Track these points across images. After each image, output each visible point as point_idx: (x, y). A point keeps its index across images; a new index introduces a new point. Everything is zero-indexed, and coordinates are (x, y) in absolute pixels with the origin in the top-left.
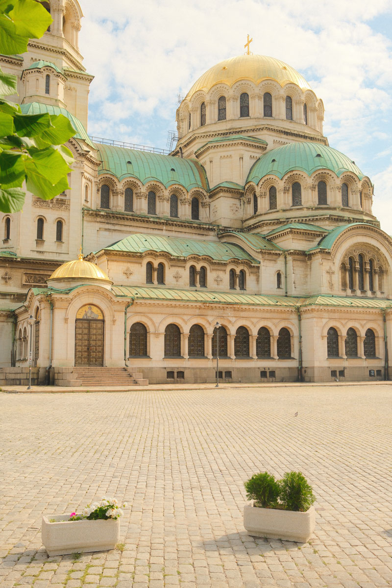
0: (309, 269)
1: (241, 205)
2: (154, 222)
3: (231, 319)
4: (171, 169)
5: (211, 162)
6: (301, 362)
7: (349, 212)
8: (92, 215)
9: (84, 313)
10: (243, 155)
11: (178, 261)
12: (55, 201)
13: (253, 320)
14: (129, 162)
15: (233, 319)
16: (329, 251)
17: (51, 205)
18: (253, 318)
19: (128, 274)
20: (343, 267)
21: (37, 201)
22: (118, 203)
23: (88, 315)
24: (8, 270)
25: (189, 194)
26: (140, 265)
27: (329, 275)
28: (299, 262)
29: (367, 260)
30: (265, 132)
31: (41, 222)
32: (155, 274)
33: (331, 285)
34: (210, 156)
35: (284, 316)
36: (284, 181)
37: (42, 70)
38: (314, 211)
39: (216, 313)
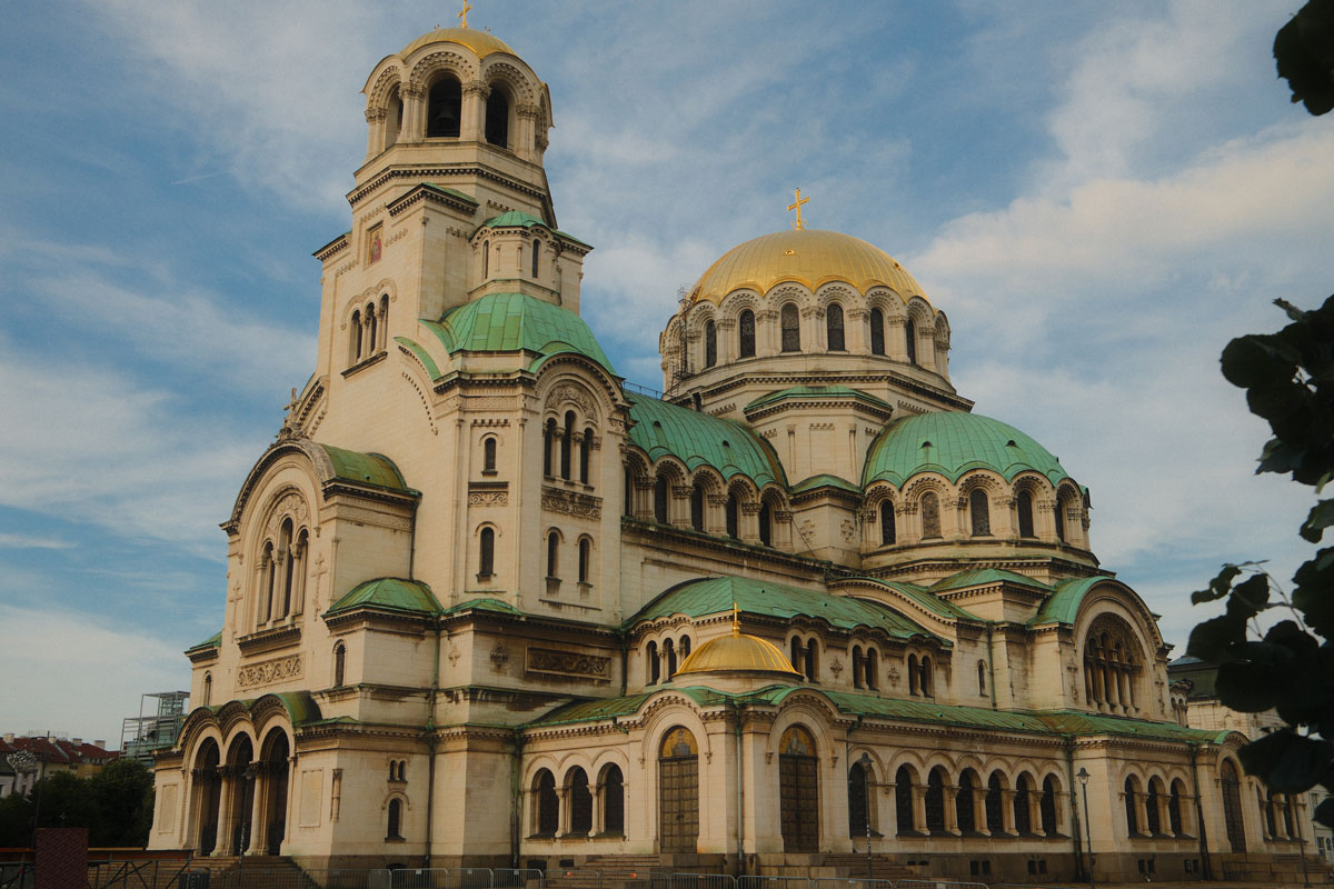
0: (1029, 662)
1: (855, 522)
3: (980, 757)
4: (721, 440)
5: (791, 433)
6: (1077, 843)
7: (1073, 554)
8: (634, 530)
10: (855, 425)
11: (838, 638)
12: (577, 500)
13: (1009, 760)
14: (657, 424)
15: (983, 758)
16: (1071, 628)
17: (571, 508)
18: (1010, 756)
20: (1085, 661)
21: (549, 497)
24: (502, 640)
25: (759, 495)
26: (782, 645)
27: (1069, 674)
28: (1015, 647)
29: (1112, 645)
30: (885, 384)
32: (803, 662)
33: (1076, 694)
34: (790, 421)
39: (962, 745)
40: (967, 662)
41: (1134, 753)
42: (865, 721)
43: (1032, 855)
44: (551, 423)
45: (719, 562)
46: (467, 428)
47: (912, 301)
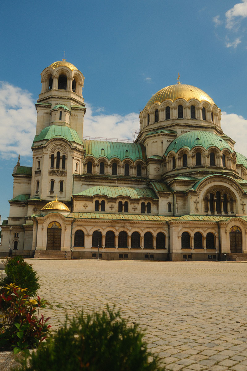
0: (186, 201)
1: (161, 167)
2: (111, 179)
3: (128, 228)
4: (126, 150)
5: (148, 145)
6: (169, 250)
7: (213, 168)
8: (78, 177)
9: (52, 225)
10: (162, 140)
11: (112, 200)
12: (59, 172)
13: (141, 228)
14: (103, 149)
15: (130, 228)
16: (195, 191)
17: (57, 174)
18: (142, 227)
19: (85, 206)
20: (206, 199)
21: (51, 173)
22: (96, 170)
23: (54, 226)
24: (36, 206)
25: (135, 163)
26: (92, 202)
27: (195, 204)
28: (180, 197)
29: (222, 194)
30: (177, 127)
31: (52, 182)
32: (100, 206)
33: (197, 209)
34: (147, 142)
35: (160, 226)
36: (178, 154)
37: (58, 109)
38: (192, 169)
39: (120, 225)
40: (163, 203)
41: (187, 225)
42: (79, 220)
43: (147, 253)
44: (53, 155)
45: (107, 182)
46: (35, 159)
47: (191, 101)
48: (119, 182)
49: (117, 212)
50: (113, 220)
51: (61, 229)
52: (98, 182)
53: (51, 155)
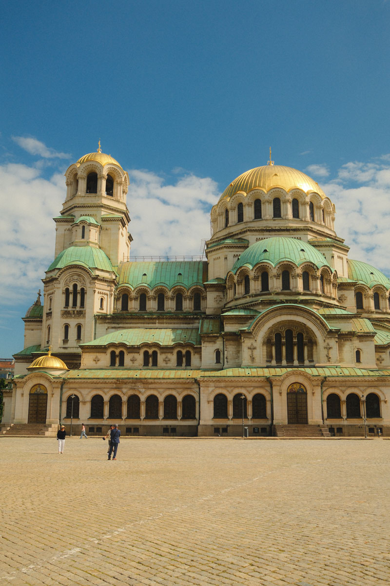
0: (240, 347)
1: (224, 296)
2: (149, 318)
3: (141, 390)
4: (179, 273)
7: (285, 295)
8: (101, 318)
9: (35, 390)
10: (227, 255)
11: (133, 349)
12: (76, 313)
13: (160, 390)
14: (145, 275)
15: (143, 390)
16: (249, 331)
17: (73, 316)
18: (160, 388)
19: (96, 360)
20: (268, 342)
21: (64, 314)
22: (134, 306)
23: (38, 391)
25: (190, 291)
26: (105, 354)
27: (250, 351)
28: (231, 342)
29: (295, 334)
30: (248, 233)
31: (67, 327)
32: (117, 360)
33: (253, 359)
35: (186, 386)
36: (237, 275)
37: (79, 224)
38: (254, 298)
39: (129, 386)
40: (208, 350)
41: (222, 384)
42: (71, 381)
44: (67, 290)
45: (144, 323)
46: (46, 296)
47: (272, 191)
48: (161, 321)
49: (141, 367)
50: (118, 379)
51: (47, 394)
52: (130, 323)
53: (64, 289)
